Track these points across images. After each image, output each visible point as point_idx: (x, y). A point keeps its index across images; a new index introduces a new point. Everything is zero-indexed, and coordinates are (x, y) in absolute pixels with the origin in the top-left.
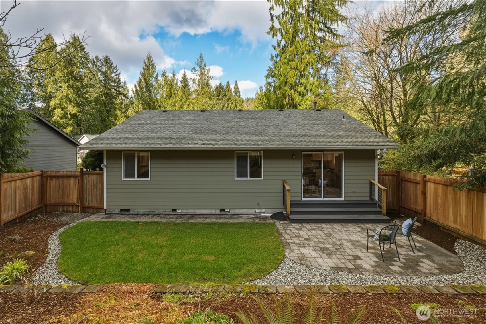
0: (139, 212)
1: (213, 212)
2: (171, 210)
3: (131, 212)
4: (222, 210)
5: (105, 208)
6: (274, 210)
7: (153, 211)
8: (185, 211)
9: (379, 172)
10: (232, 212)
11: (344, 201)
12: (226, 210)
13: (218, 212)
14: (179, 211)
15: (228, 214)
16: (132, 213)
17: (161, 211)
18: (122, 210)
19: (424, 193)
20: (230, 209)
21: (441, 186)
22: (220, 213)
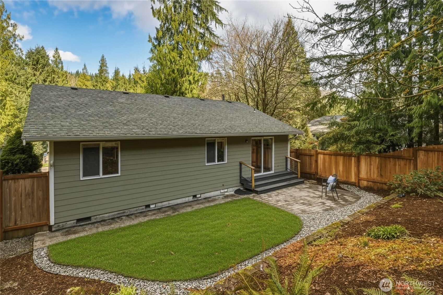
0: (104, 217)
1: (187, 199)
2: (144, 207)
3: (93, 220)
4: (195, 196)
5: (52, 222)
6: (234, 188)
7: (124, 213)
8: (159, 205)
9: (290, 150)
10: (203, 196)
11: (275, 173)
12: (198, 196)
13: (191, 199)
14: (152, 206)
15: (200, 199)
16: (95, 221)
17: (133, 211)
18: (79, 221)
19: (316, 161)
20: (201, 194)
21: (328, 156)
22: (193, 200)
